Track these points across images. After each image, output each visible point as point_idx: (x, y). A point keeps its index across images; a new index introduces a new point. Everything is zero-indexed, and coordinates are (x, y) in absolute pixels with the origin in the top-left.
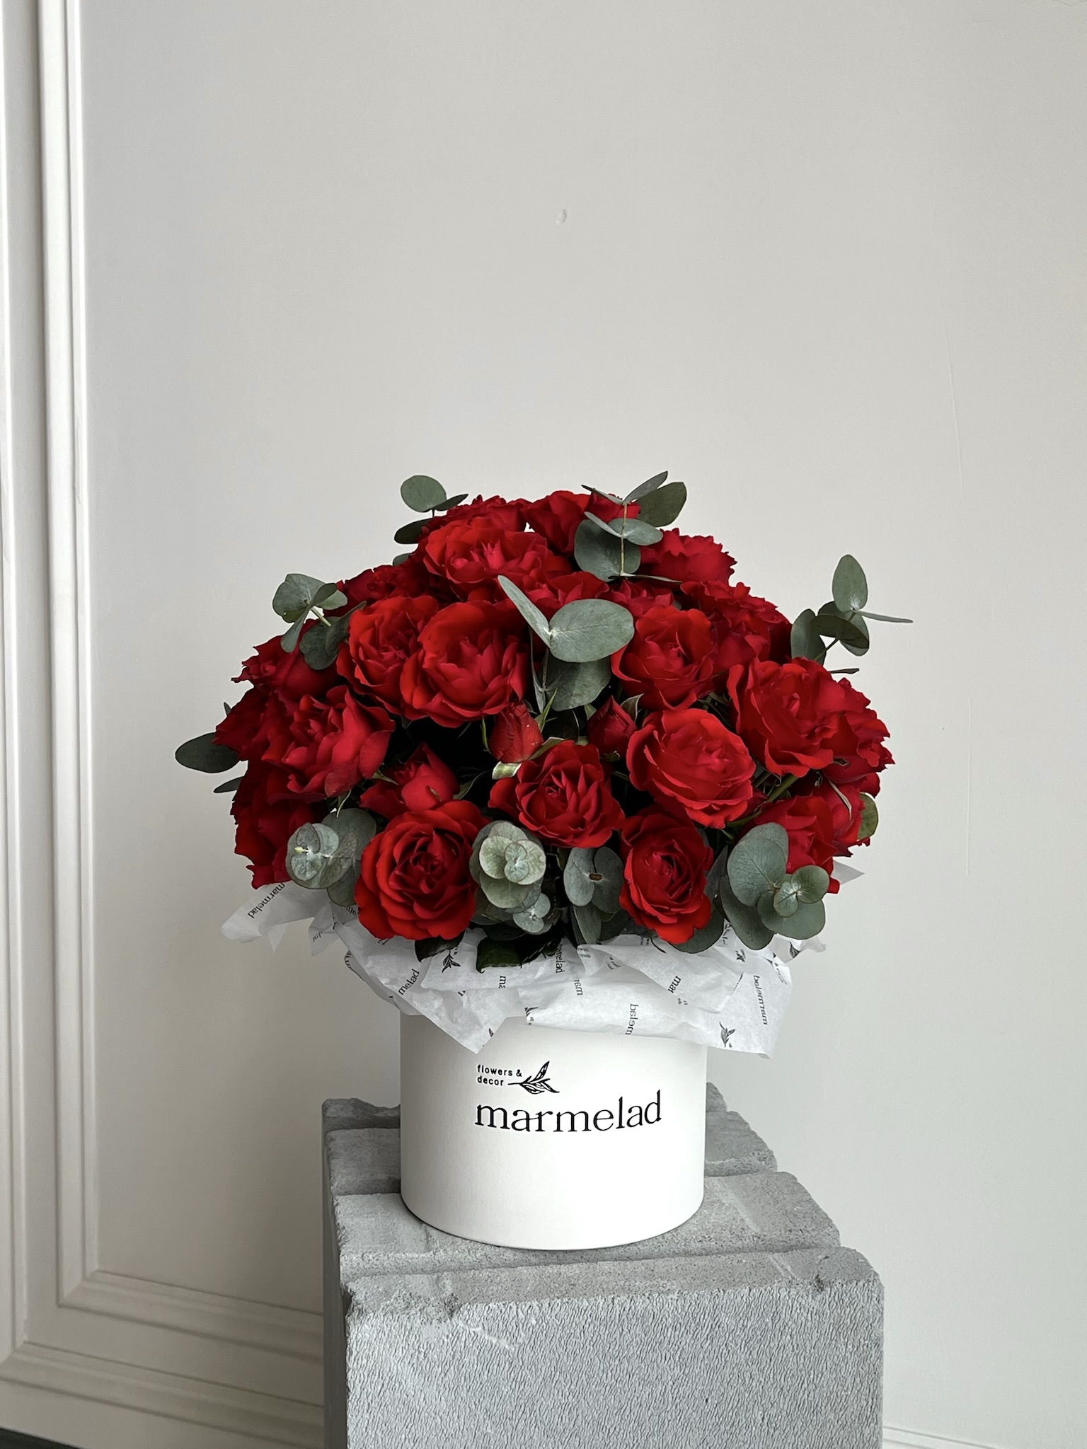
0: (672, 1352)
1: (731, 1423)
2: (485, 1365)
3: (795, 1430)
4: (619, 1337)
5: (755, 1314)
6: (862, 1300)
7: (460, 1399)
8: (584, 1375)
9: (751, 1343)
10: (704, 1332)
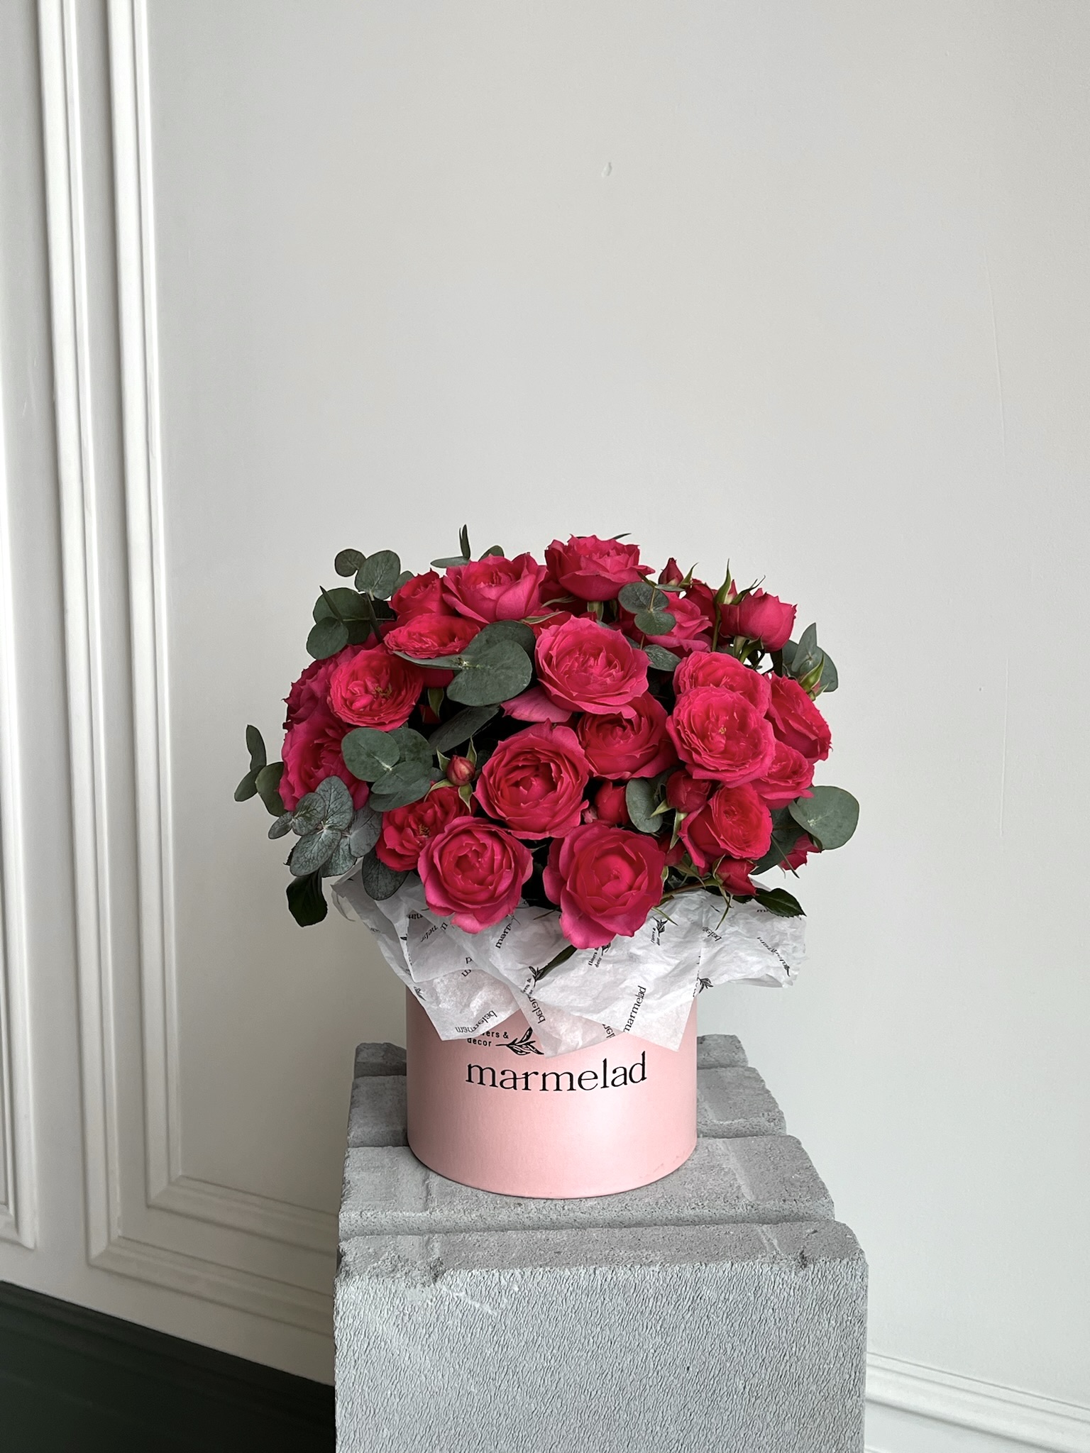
0: (654, 1322)
1: (712, 1391)
2: (468, 1328)
3: (777, 1399)
4: (600, 1306)
5: (737, 1289)
6: (845, 1278)
7: (444, 1359)
8: (566, 1340)
9: (733, 1315)
10: (685, 1303)
